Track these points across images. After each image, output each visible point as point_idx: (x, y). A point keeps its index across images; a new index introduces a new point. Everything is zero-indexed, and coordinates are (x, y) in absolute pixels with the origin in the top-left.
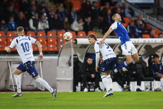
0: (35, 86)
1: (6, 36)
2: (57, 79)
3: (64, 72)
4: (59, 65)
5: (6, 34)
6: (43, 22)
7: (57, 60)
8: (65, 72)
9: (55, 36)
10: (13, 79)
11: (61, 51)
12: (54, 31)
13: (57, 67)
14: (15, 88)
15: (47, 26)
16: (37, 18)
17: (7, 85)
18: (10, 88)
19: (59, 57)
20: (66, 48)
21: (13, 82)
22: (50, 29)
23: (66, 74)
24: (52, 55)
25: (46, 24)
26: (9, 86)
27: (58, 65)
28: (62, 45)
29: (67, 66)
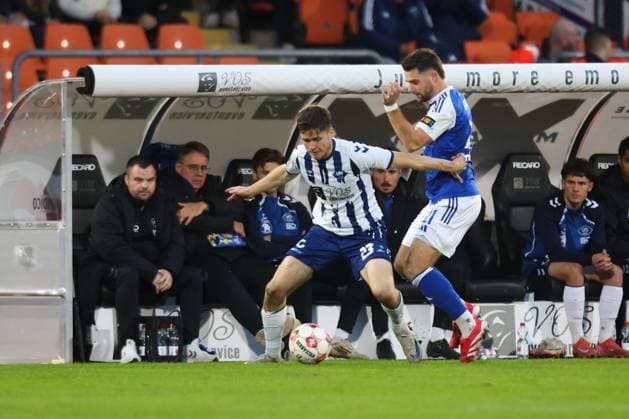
3: (19, 251)
8: (29, 251)
20: (32, 115)
23: (34, 261)
28: (13, 102)
29: (38, 220)
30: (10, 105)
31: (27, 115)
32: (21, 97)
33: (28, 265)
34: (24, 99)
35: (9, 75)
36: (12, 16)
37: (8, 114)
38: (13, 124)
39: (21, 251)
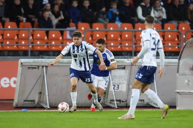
0: (146, 101)
1: (106, 30)
2: (177, 91)
3: (186, 81)
4: (180, 71)
5: (106, 28)
6: (157, 10)
7: (177, 64)
8: (189, 81)
9: (176, 30)
10: (114, 91)
11: (183, 51)
12: (175, 23)
13: (177, 74)
14: (117, 103)
15: (164, 17)
16: (149, 5)
17: (106, 100)
18: (110, 103)
19: (179, 60)
20: (190, 47)
21: (115, 95)
22: (168, 20)
23: (190, 84)
24: (170, 57)
25: (163, 13)
26: (109, 101)
27: (178, 72)
28: (185, 43)
29: (191, 73)
30: (184, 44)
31: (189, 47)
32: (187, 42)
33: (189, 85)
34: (188, 43)
35: (184, 36)
36: (185, 21)
37: (184, 46)
38: (185, 49)
39: (187, 81)
